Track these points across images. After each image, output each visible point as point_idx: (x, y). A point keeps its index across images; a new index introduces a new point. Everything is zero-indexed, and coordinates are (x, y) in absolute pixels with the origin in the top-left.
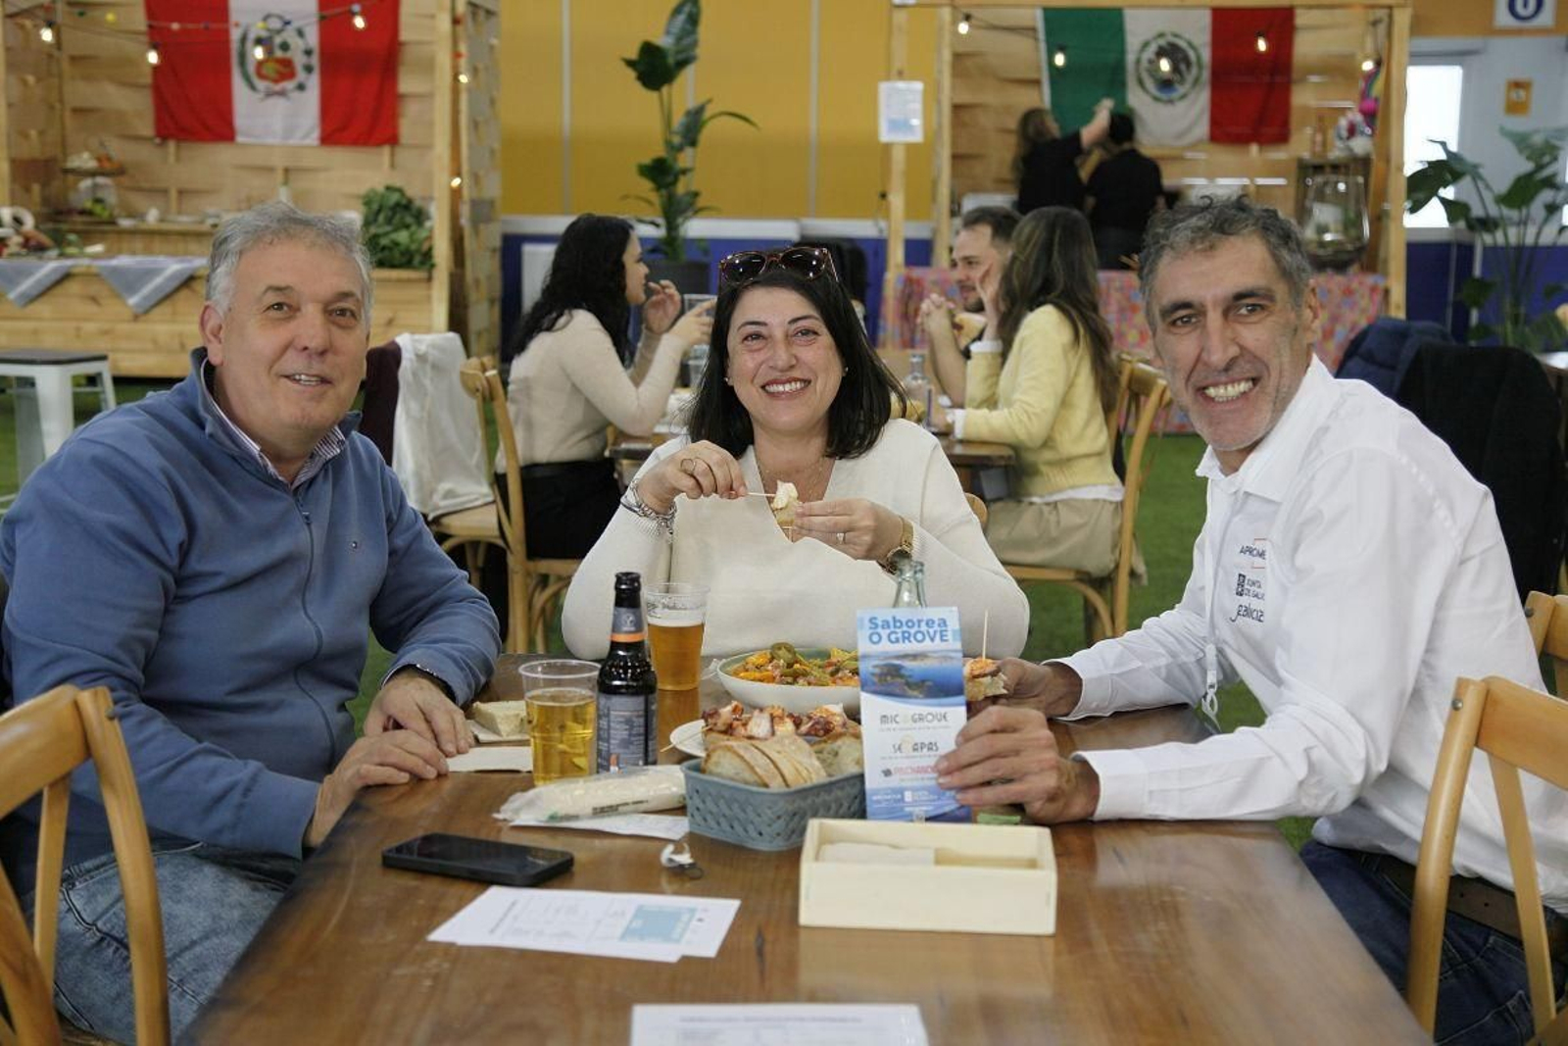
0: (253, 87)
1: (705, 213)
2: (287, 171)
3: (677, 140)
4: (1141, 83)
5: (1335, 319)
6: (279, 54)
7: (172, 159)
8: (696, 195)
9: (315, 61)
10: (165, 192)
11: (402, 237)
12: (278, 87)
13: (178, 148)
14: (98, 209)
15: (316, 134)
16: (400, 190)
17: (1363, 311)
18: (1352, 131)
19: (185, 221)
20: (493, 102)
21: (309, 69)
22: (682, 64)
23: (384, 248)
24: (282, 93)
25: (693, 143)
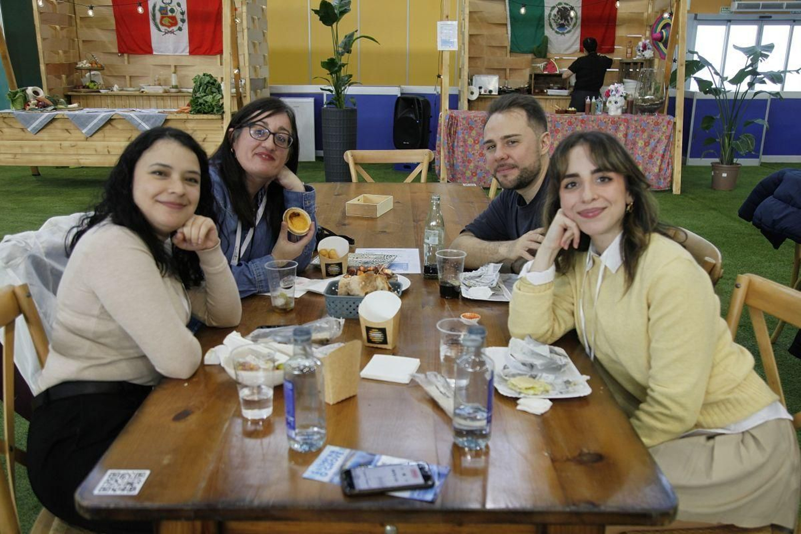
0: (159, 30)
1: (355, 85)
2: (175, 66)
3: (340, 50)
4: (551, 25)
5: (650, 137)
6: (170, 14)
7: (126, 63)
8: (351, 76)
9: (186, 17)
10: (124, 77)
11: (209, 98)
12: (170, 29)
13: (128, 57)
14: (91, 85)
15: (188, 50)
16: (211, 77)
17: (664, 133)
18: (645, 47)
19: (131, 90)
20: (264, 34)
21: (183, 21)
22: (343, 13)
23: (201, 104)
24: (172, 32)
25: (349, 52)
